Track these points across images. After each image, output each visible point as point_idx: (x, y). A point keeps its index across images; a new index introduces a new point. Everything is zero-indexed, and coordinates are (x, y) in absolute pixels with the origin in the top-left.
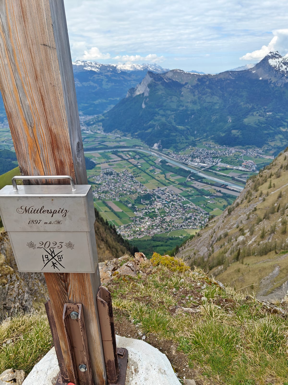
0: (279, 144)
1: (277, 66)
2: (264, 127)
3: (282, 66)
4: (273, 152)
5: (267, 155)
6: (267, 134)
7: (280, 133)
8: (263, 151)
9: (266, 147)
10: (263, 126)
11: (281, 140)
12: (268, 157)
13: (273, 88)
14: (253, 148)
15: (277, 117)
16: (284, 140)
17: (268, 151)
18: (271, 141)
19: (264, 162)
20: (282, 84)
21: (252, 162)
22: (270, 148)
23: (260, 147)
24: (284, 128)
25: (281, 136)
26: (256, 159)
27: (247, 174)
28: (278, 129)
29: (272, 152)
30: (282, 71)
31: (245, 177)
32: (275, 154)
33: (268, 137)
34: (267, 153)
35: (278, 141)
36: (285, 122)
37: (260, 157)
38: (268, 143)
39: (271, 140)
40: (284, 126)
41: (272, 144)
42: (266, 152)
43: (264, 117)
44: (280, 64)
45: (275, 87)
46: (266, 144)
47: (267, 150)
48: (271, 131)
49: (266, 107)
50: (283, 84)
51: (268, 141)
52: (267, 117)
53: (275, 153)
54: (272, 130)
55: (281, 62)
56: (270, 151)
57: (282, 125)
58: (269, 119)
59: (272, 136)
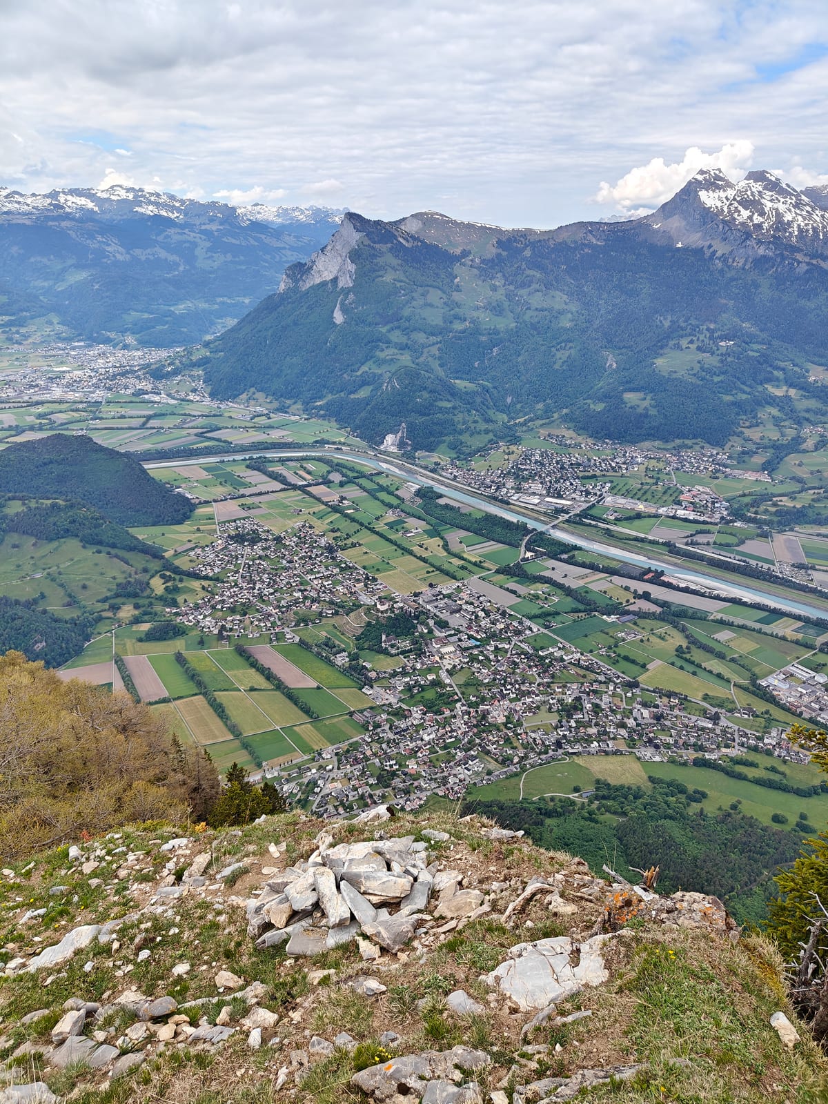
0: (774, 435)
1: (725, 209)
2: (722, 382)
3: (737, 210)
4: (764, 460)
5: (746, 470)
6: (734, 404)
7: (772, 401)
8: (729, 458)
9: (736, 445)
10: (716, 379)
11: (777, 422)
12: (751, 476)
13: (721, 271)
14: (697, 448)
15: (751, 353)
16: (786, 423)
17: (746, 458)
18: (748, 427)
19: (747, 492)
20: (746, 261)
21: (708, 490)
22: (750, 446)
23: (719, 443)
24: (778, 387)
25: (775, 411)
26: (717, 481)
27: (708, 532)
28: (760, 388)
29: (759, 460)
30: (743, 224)
31: (708, 544)
32: (769, 467)
33: (738, 414)
34: (744, 462)
35: (770, 426)
36: (778, 368)
37: (726, 477)
38: (742, 433)
39: (747, 424)
40: (778, 379)
41: (755, 434)
42: (742, 459)
43: (712, 354)
44: (731, 204)
45: (726, 269)
46: (735, 434)
47: (743, 453)
48: (744, 397)
49: (712, 326)
50: (750, 260)
51: (739, 424)
52: (722, 354)
53: (769, 462)
54: (744, 392)
55: (734, 199)
56: (751, 456)
57: (769, 380)
58: (729, 359)
59: (749, 409)
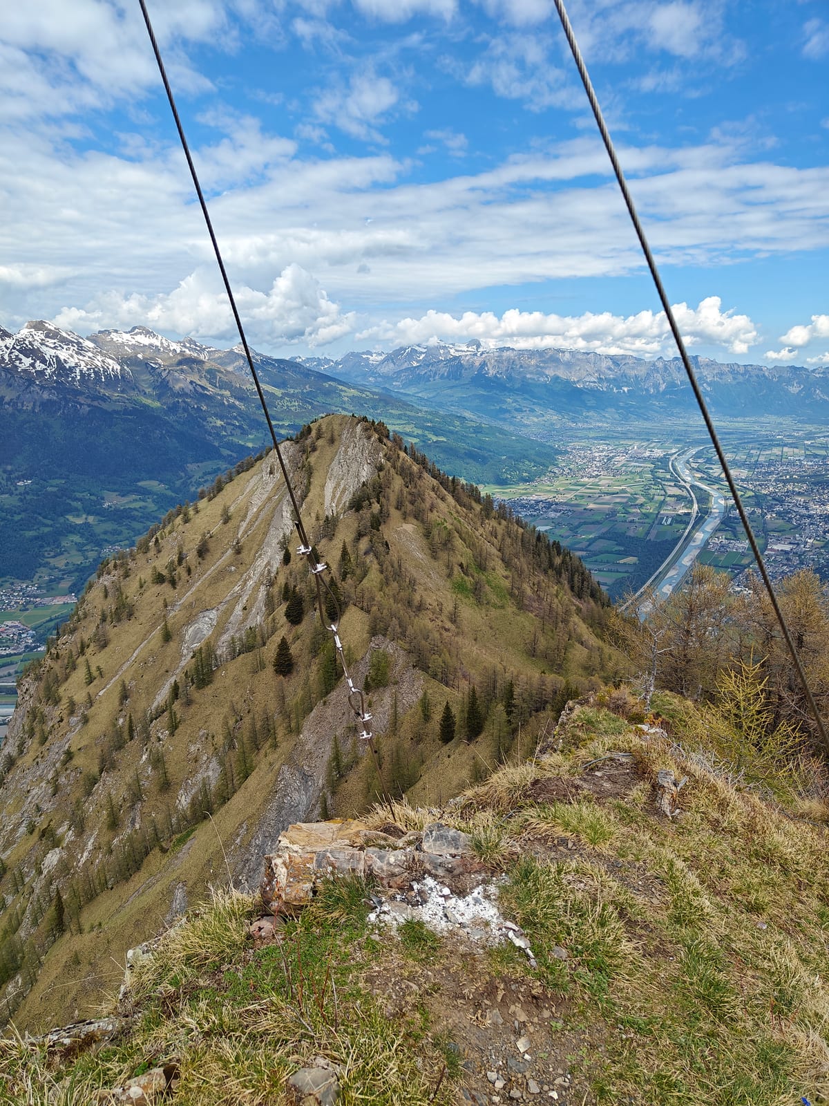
0: (78, 559)
1: (6, 357)
2: (22, 519)
3: (17, 358)
4: (70, 584)
5: (55, 596)
6: (36, 538)
7: (73, 529)
8: (39, 588)
9: (44, 575)
10: (17, 518)
11: (80, 548)
12: (59, 601)
13: (13, 415)
14: (8, 585)
15: (49, 489)
16: (88, 547)
17: (54, 585)
18: (54, 557)
19: (53, 616)
20: (34, 405)
21: (17, 623)
22: (57, 573)
23: (27, 576)
24: (78, 516)
25: (76, 538)
26: (26, 613)
27: (12, 663)
28: (61, 520)
29: (65, 585)
30: (25, 371)
31: (10, 675)
32: (75, 589)
33: (42, 546)
34: (52, 589)
35: (74, 552)
36: (76, 499)
37: (35, 607)
38: (48, 563)
39: (52, 554)
40: (77, 509)
41: (60, 562)
42: (50, 587)
43: (11, 494)
44: (11, 353)
45: (17, 413)
46: (41, 565)
47: (51, 581)
48: (47, 530)
49: (9, 468)
50: (38, 404)
51: (44, 556)
52: (20, 494)
53: (74, 585)
54: (47, 526)
55: (14, 348)
56: (59, 583)
57: (70, 510)
58: (28, 497)
59: (54, 540)
